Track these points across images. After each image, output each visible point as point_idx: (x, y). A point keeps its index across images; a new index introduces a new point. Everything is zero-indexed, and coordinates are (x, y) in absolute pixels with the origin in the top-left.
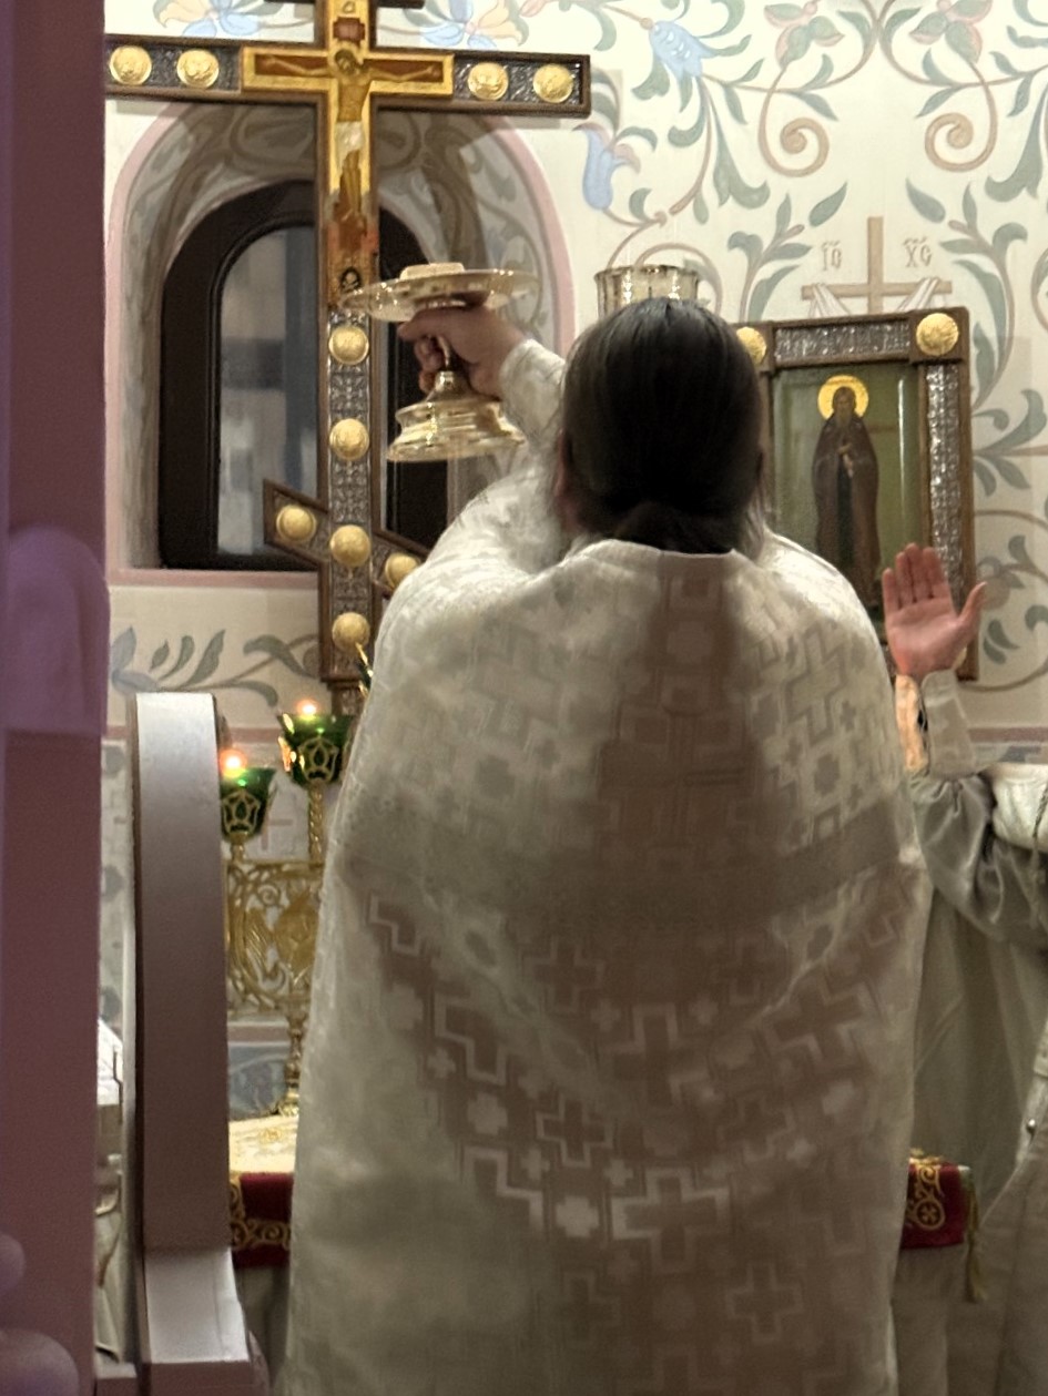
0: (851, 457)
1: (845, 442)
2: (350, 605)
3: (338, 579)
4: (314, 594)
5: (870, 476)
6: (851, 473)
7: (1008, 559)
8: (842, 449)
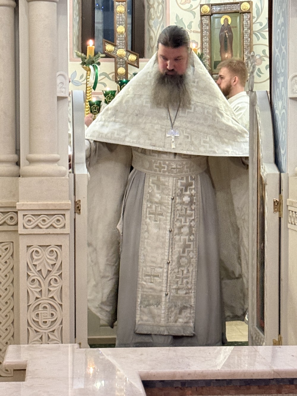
0: (227, 33)
1: (226, 30)
2: (121, 66)
3: (119, 60)
4: (114, 63)
5: (231, 38)
6: (227, 37)
7: (262, 55)
8: (225, 31)
